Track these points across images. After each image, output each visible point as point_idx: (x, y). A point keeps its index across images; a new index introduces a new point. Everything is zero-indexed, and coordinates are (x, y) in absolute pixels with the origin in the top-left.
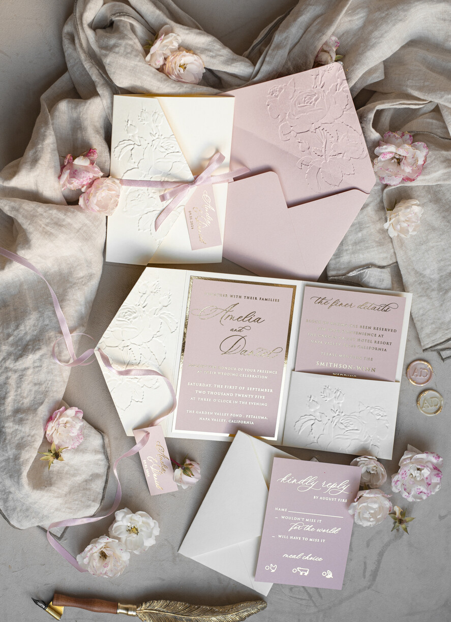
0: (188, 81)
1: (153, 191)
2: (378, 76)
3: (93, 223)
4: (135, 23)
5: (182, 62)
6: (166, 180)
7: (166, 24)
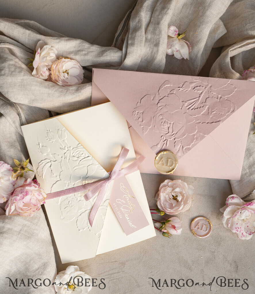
0: (73, 84)
1: (79, 195)
2: (222, 31)
3: (31, 222)
4: (11, 47)
5: (64, 69)
6: (87, 182)
7: (39, 40)
